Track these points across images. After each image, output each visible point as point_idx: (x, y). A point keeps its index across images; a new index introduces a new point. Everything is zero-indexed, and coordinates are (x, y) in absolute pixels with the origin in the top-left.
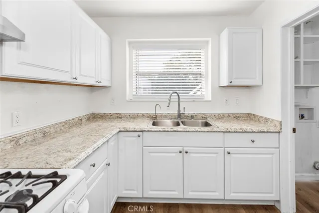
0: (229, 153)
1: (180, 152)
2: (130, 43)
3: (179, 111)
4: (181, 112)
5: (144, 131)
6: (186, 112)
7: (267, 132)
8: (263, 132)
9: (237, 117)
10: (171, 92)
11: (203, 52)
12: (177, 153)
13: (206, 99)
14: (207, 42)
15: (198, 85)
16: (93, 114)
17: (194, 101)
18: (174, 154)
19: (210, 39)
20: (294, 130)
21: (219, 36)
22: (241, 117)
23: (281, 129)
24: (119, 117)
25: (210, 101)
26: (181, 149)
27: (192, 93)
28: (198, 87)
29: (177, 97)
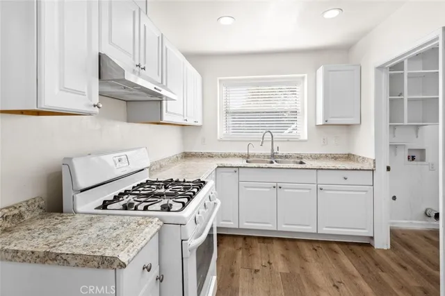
0: (321, 189)
1: (274, 187)
2: (220, 81)
3: (272, 150)
4: (275, 151)
5: (240, 167)
6: (280, 152)
7: (360, 170)
8: (356, 170)
9: (335, 158)
10: (264, 131)
11: (298, 89)
12: (270, 188)
13: (302, 138)
14: (303, 78)
15: (293, 124)
16: (185, 153)
17: (288, 141)
18: (268, 190)
19: (306, 75)
20: (388, 169)
21: (316, 72)
22: (340, 157)
23: (375, 167)
24: (211, 156)
25: (306, 141)
26: (275, 184)
27: (286, 131)
28: (293, 126)
29: (271, 137)
